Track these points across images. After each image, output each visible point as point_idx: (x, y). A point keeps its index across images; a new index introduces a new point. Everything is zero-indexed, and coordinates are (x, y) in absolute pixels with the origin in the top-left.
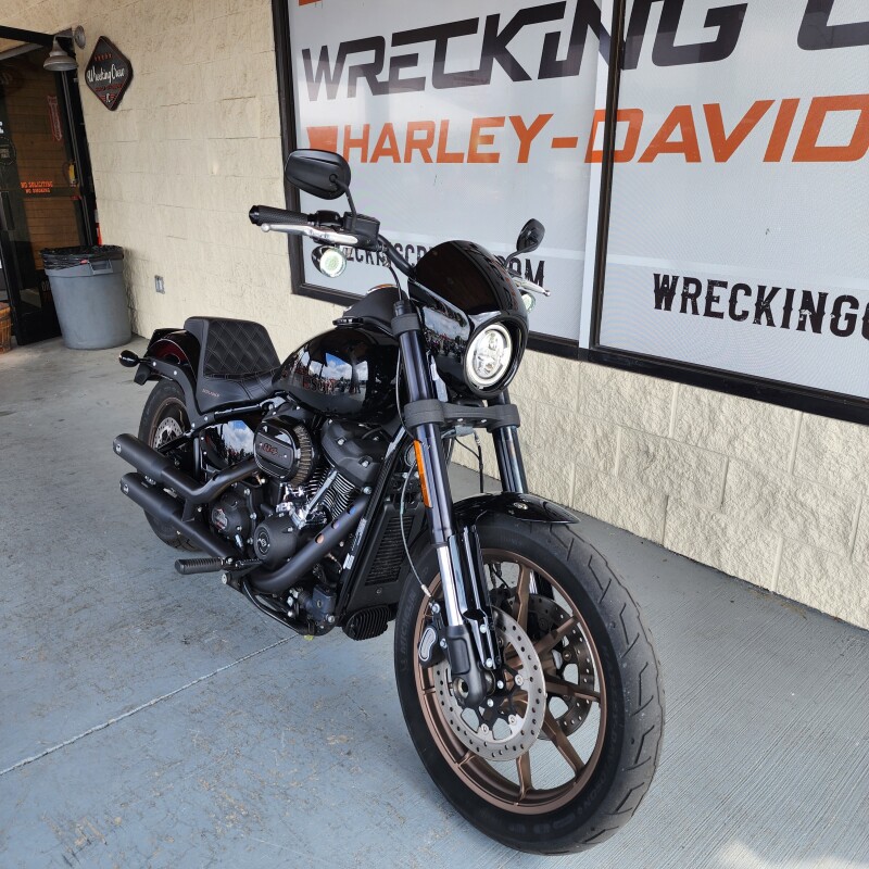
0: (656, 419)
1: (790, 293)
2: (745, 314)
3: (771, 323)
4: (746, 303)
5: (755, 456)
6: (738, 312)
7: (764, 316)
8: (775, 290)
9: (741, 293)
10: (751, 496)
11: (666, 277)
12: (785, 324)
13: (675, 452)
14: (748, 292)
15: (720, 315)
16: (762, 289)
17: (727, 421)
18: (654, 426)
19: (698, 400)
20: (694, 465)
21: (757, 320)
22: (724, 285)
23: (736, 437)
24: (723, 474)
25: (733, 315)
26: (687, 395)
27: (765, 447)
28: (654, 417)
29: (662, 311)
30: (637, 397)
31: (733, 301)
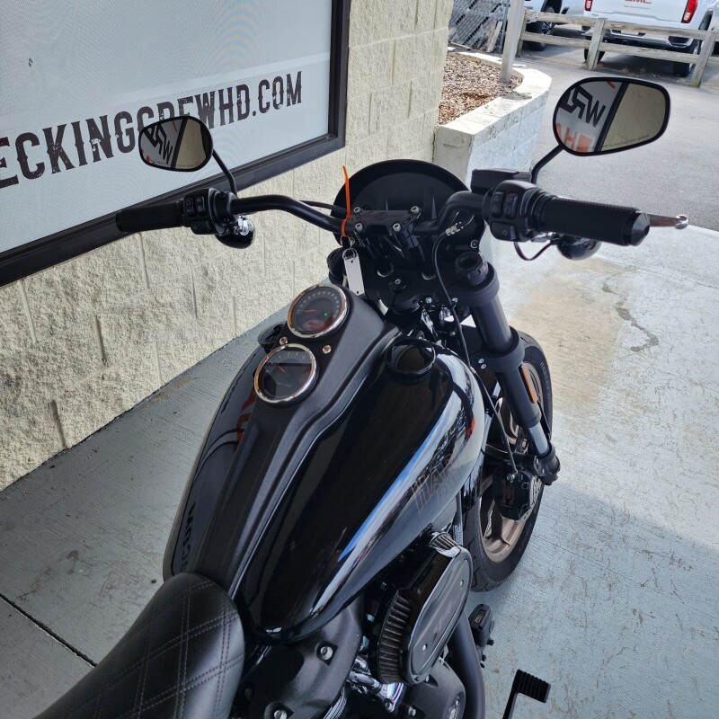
0: (11, 336)
1: (76, 126)
2: (41, 167)
3: (69, 166)
4: (38, 154)
5: (118, 295)
6: (33, 168)
7: (60, 161)
8: (61, 129)
9: (27, 144)
12: (83, 161)
13: (42, 354)
14: (35, 142)
15: (14, 181)
16: (48, 132)
17: (85, 283)
20: (65, 350)
21: (56, 169)
23: (98, 292)
24: (96, 334)
25: (29, 175)
27: (122, 283)
28: (9, 336)
31: (22, 158)
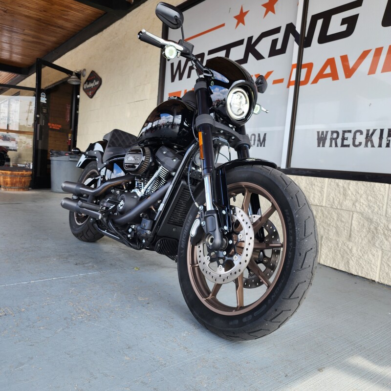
0: (317, 197)
1: (382, 131)
2: (360, 144)
3: (373, 146)
4: (361, 138)
5: (366, 209)
6: (357, 143)
7: (369, 143)
8: (374, 130)
9: (358, 134)
10: (364, 230)
11: (323, 132)
12: (380, 146)
13: (326, 213)
14: (361, 133)
15: (348, 146)
16: (368, 131)
17: (352, 194)
18: (316, 201)
19: (338, 185)
20: (336, 218)
21: (366, 145)
22: (350, 131)
23: (357, 201)
24: (350, 221)
25: (354, 145)
26: (333, 184)
27: (371, 204)
29: (321, 148)
30: (308, 187)
31: (354, 138)
